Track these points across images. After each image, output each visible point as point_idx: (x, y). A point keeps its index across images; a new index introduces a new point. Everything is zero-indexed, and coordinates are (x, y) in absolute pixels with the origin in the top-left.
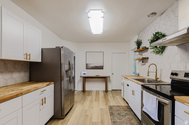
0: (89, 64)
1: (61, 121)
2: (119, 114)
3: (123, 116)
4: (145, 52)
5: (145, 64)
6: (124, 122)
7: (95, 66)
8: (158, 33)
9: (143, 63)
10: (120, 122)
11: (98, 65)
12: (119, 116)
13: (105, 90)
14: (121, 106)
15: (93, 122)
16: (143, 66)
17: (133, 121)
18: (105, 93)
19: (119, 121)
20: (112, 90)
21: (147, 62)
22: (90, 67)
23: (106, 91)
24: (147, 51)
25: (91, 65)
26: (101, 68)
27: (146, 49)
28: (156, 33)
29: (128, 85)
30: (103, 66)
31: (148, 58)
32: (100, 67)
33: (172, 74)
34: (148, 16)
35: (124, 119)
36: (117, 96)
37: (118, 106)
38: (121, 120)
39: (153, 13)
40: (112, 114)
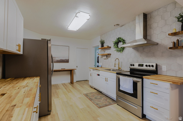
0: (55, 57)
1: (49, 117)
2: (96, 98)
3: (99, 98)
4: (107, 50)
5: (108, 59)
6: (103, 102)
7: (61, 60)
8: (120, 38)
9: (107, 58)
10: (101, 103)
11: (64, 59)
12: (96, 99)
13: (70, 82)
14: (93, 92)
15: (81, 109)
16: (105, 60)
17: (108, 100)
18: (72, 85)
19: (99, 103)
20: (77, 81)
21: (109, 57)
22: (56, 61)
23: (72, 83)
24: (110, 49)
25: (56, 58)
26: (67, 61)
27: (109, 48)
28: (119, 38)
29: (99, 75)
30: (69, 60)
31: (111, 54)
32: (65, 61)
33: (131, 65)
34: (114, 26)
35: (101, 100)
36: (84, 86)
37: (91, 93)
38: (100, 101)
39: (117, 25)
40: (91, 99)
